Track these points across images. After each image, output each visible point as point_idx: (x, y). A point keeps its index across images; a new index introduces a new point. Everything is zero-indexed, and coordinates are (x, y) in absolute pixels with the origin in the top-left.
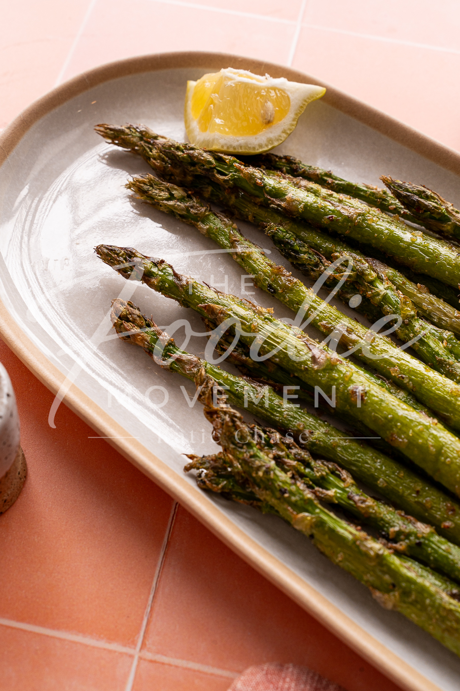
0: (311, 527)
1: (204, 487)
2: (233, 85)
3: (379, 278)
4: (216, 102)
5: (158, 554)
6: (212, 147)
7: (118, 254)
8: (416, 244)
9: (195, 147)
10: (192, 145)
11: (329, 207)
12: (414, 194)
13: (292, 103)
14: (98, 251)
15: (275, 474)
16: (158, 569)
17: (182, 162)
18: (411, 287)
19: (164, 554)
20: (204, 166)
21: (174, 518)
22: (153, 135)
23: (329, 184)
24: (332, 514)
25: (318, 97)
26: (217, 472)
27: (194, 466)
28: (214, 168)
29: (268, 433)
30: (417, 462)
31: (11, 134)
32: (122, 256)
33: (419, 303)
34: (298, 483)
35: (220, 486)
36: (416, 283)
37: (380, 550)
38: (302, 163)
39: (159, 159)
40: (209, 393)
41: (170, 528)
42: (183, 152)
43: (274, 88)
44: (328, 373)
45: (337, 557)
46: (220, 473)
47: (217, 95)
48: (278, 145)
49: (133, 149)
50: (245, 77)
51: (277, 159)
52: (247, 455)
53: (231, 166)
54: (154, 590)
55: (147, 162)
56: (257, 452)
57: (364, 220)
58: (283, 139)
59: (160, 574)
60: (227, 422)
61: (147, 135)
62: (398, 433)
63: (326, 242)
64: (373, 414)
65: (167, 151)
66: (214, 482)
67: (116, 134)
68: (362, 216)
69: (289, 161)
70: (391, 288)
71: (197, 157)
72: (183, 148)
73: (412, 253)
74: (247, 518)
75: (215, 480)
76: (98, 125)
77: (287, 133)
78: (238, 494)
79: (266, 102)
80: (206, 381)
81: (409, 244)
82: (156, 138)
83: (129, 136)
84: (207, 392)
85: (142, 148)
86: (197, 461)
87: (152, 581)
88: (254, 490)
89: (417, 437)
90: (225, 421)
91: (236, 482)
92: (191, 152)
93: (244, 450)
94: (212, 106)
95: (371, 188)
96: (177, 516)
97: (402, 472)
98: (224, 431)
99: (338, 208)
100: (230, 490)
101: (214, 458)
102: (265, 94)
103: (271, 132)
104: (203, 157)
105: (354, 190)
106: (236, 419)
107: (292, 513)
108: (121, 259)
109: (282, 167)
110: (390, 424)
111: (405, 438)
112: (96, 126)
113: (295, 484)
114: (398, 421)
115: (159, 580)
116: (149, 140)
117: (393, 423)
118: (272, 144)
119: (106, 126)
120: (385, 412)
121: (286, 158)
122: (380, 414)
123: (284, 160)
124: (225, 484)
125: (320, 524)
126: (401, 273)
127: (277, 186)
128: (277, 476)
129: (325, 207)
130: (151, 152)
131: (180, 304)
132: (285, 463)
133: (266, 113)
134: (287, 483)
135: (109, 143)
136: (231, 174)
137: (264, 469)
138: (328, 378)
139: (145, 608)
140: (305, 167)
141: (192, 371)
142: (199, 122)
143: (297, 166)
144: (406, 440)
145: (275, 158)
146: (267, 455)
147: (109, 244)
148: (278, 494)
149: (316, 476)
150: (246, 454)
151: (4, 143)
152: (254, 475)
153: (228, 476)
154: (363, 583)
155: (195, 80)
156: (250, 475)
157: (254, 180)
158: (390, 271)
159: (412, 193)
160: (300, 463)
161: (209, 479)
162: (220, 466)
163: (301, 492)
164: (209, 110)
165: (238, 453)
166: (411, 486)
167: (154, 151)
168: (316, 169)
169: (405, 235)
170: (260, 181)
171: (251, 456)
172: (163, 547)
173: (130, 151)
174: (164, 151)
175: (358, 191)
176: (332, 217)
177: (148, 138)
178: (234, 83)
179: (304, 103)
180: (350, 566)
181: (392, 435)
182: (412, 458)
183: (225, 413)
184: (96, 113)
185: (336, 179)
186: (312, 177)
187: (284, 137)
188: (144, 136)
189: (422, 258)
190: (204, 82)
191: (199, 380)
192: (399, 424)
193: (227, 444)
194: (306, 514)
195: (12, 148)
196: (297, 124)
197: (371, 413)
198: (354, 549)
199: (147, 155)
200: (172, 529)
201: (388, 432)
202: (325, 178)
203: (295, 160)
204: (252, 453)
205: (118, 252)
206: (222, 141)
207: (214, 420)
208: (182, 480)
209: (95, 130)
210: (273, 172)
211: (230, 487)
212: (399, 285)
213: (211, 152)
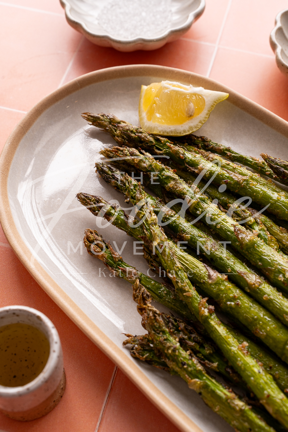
0: (200, 388)
1: (134, 356)
2: (169, 92)
3: (257, 222)
4: (157, 103)
5: (105, 395)
6: (153, 132)
7: (90, 200)
8: (280, 201)
9: (143, 131)
10: (141, 130)
11: (226, 174)
12: (281, 167)
13: (206, 103)
14: (78, 196)
15: (179, 352)
16: (104, 405)
17: (134, 140)
18: (276, 229)
19: (108, 396)
20: (148, 144)
21: (116, 373)
22: (118, 121)
23: (228, 156)
24: (214, 381)
25: (223, 99)
26: (143, 348)
27: (129, 342)
28: (154, 145)
29: (177, 322)
30: (271, 348)
31: (29, 118)
32: (93, 201)
33: (280, 240)
34: (194, 359)
35: (144, 357)
36: (279, 226)
37: (242, 406)
38: (212, 141)
39: (121, 137)
40: (140, 297)
41: (113, 379)
42: (135, 134)
43: (195, 94)
44: (218, 286)
45: (216, 408)
46: (145, 348)
47: (158, 99)
48: (196, 131)
49: (106, 129)
50: (176, 87)
51: (196, 139)
52: (162, 339)
53: (165, 144)
54: (100, 419)
55: (113, 138)
56: (169, 337)
57: (247, 184)
58: (199, 127)
59: (105, 409)
60: (151, 317)
61: (114, 121)
62: (260, 328)
63: (223, 196)
64: (245, 315)
65: (125, 133)
66: (141, 354)
67: (94, 119)
68: (247, 181)
69: (203, 140)
70: (264, 230)
71: (143, 138)
72: (135, 132)
73: (278, 207)
74: (161, 377)
75: (141, 352)
76: (84, 113)
77: (202, 123)
78: (156, 362)
79: (189, 103)
80: (139, 289)
81: (276, 201)
82: (119, 123)
83: (103, 121)
84: (139, 296)
85: (110, 129)
86: (131, 339)
87: (100, 413)
88: (165, 361)
89: (272, 332)
90: (149, 316)
91: (155, 354)
92: (140, 134)
93: (161, 335)
94: (155, 105)
95: (255, 159)
96: (118, 371)
97: (261, 353)
98: (149, 322)
99: (231, 176)
100: (151, 359)
101: (142, 338)
102: (189, 98)
103: (192, 123)
104: (147, 138)
105: (244, 160)
106: (156, 315)
107: (188, 379)
108: (92, 203)
109: (199, 143)
110: (256, 322)
111: (264, 332)
112: (82, 114)
113: (191, 359)
114: (260, 320)
115: (104, 412)
116: (115, 124)
117: (257, 322)
118: (192, 130)
119: (88, 114)
120: (252, 314)
121: (201, 137)
122: (250, 315)
123: (200, 139)
124: (148, 356)
125: (206, 386)
126: (270, 219)
127: (193, 159)
128: (180, 354)
129: (223, 174)
130: (116, 132)
131: (127, 234)
132: (187, 343)
133: (189, 110)
134: (186, 358)
135: (91, 125)
136: (164, 150)
137: (172, 348)
138: (218, 289)
139: (94, 430)
140: (214, 144)
141: (132, 279)
142: (147, 114)
143: (208, 144)
144: (265, 334)
145: (194, 137)
146: (175, 339)
147: (85, 193)
148: (180, 365)
149: (206, 353)
150: (161, 337)
151: (24, 124)
152: (166, 352)
153: (151, 350)
154: (231, 426)
155: (147, 85)
156: (164, 351)
157: (178, 155)
158: (263, 218)
159: (280, 166)
160: (196, 344)
161: (138, 352)
162: (145, 344)
163: (195, 365)
164: (153, 107)
165: (156, 337)
166: (266, 363)
167: (118, 132)
168: (220, 145)
169: (274, 195)
170: (182, 156)
171: (165, 340)
172: (108, 391)
173: (103, 130)
174: (124, 133)
175: (247, 161)
176: (227, 181)
177: (114, 123)
178: (169, 91)
179: (214, 103)
180: (224, 414)
181: (256, 329)
182: (268, 345)
183: (150, 310)
184: (83, 104)
185: (233, 153)
186: (217, 151)
187: (200, 126)
188: (112, 121)
189: (284, 210)
190: (151, 88)
191: (135, 288)
192: (261, 322)
193: (150, 330)
194: (197, 380)
195: (29, 127)
196: (209, 117)
197: (244, 314)
198: (226, 404)
199: (113, 133)
200: (114, 380)
201: (254, 327)
202: (226, 152)
203: (207, 140)
204: (165, 338)
205: (91, 198)
206: (160, 129)
207: (143, 314)
208: (120, 351)
209: (82, 116)
210: (193, 147)
211: (151, 357)
212: (268, 227)
213: (153, 135)
